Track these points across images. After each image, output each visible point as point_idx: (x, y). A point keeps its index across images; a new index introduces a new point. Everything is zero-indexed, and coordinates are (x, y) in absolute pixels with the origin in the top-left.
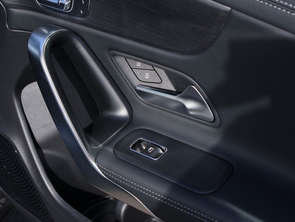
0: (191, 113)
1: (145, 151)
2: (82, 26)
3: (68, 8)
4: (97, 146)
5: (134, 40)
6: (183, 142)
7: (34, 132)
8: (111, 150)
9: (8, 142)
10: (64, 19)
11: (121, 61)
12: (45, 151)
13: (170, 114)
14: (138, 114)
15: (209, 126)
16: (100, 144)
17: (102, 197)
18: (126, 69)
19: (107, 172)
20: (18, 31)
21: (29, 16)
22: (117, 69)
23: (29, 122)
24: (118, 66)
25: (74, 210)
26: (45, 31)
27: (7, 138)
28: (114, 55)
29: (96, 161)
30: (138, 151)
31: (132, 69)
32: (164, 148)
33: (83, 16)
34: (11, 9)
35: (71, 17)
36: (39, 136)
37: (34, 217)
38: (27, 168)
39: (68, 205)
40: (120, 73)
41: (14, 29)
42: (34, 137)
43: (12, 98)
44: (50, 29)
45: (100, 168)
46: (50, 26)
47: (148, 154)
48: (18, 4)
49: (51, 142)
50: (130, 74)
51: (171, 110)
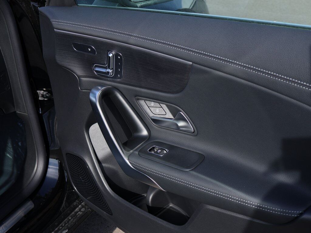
0: (181, 129)
1: (157, 152)
2: (120, 84)
3: (112, 74)
4: (129, 151)
5: (148, 89)
6: (178, 146)
7: (97, 153)
8: (137, 153)
9: (82, 160)
10: (110, 81)
11: (142, 102)
12: (104, 165)
13: (170, 131)
14: (153, 133)
15: (192, 135)
16: (131, 150)
17: (140, 195)
18: (146, 108)
19: (135, 165)
20: (86, 91)
21: (91, 82)
22: (140, 107)
23: (94, 147)
24: (140, 106)
25: (121, 198)
26: (100, 88)
27: (81, 158)
28: (138, 99)
29: (128, 160)
30: (153, 152)
31: (148, 107)
32: (167, 150)
33: (120, 78)
34: (81, 78)
35: (113, 79)
36: (100, 156)
37: (99, 208)
38: (93, 175)
39: (117, 196)
40: (142, 110)
41: (83, 90)
42: (97, 157)
43: (84, 133)
44: (102, 86)
45: (130, 163)
46: (102, 85)
47: (158, 153)
48: (85, 75)
49: (107, 159)
50: (148, 110)
51: (171, 129)
